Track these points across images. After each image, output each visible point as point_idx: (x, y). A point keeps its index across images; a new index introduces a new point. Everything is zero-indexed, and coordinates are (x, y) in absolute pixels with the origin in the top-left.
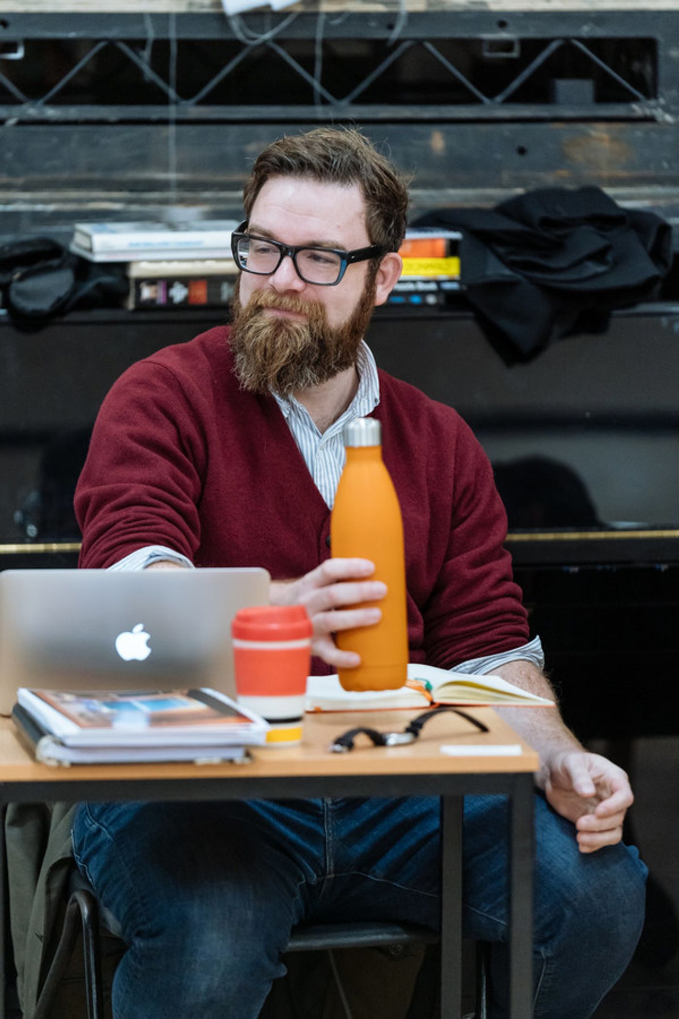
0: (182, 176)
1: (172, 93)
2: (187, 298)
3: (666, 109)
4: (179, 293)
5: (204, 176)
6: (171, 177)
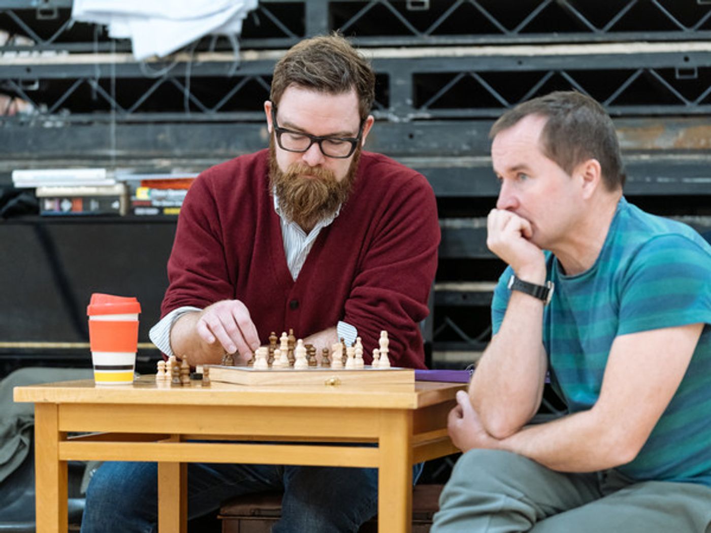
0: (120, 153)
1: (113, 103)
2: (71, 209)
3: (395, 113)
4: (66, 206)
5: (135, 152)
6: (112, 152)
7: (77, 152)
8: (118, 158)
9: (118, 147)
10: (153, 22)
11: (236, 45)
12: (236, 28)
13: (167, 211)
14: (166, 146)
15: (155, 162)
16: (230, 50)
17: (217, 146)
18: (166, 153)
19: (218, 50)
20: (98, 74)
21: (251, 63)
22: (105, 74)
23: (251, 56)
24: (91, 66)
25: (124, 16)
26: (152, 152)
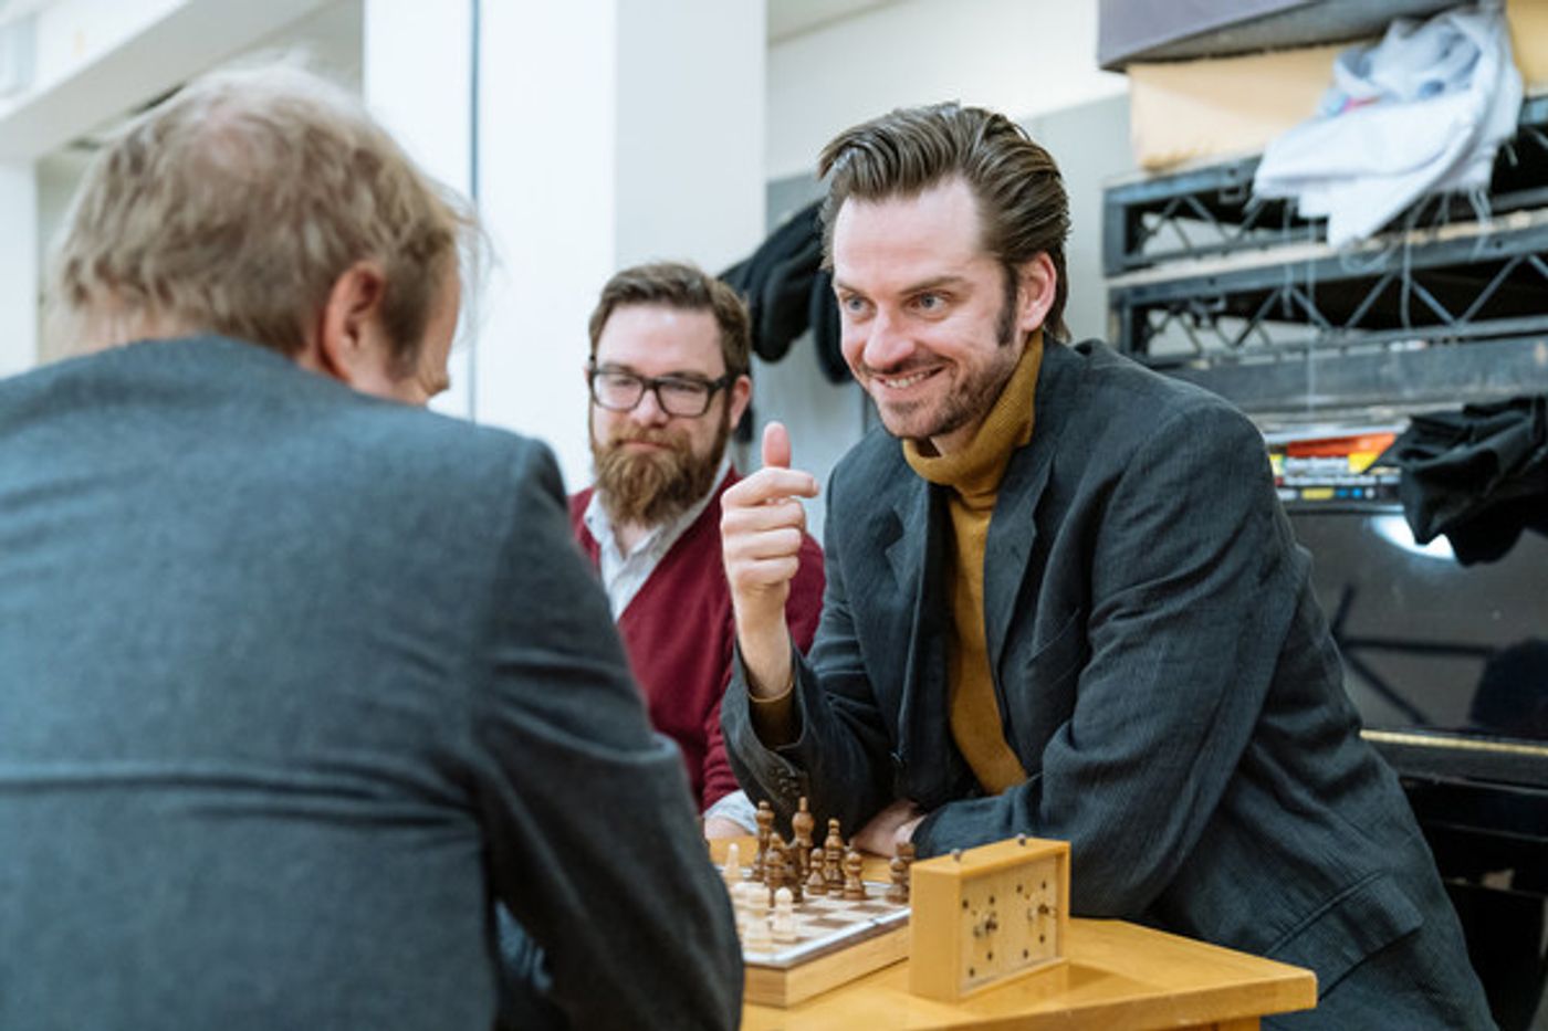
5: (1349, 398)
6: (1313, 399)
7: (1272, 402)
8: (1319, 408)
9: (1320, 391)
10: (1362, 186)
11: (1483, 206)
12: (1479, 174)
13: (1308, 495)
14: (1392, 385)
15: (1372, 411)
16: (1472, 217)
17: (1468, 380)
18: (1390, 396)
19: (1456, 219)
20: (1290, 278)
21: (1520, 234)
22: (1300, 278)
23: (1520, 220)
24: (1279, 269)
25: (1322, 180)
26: (1376, 396)
